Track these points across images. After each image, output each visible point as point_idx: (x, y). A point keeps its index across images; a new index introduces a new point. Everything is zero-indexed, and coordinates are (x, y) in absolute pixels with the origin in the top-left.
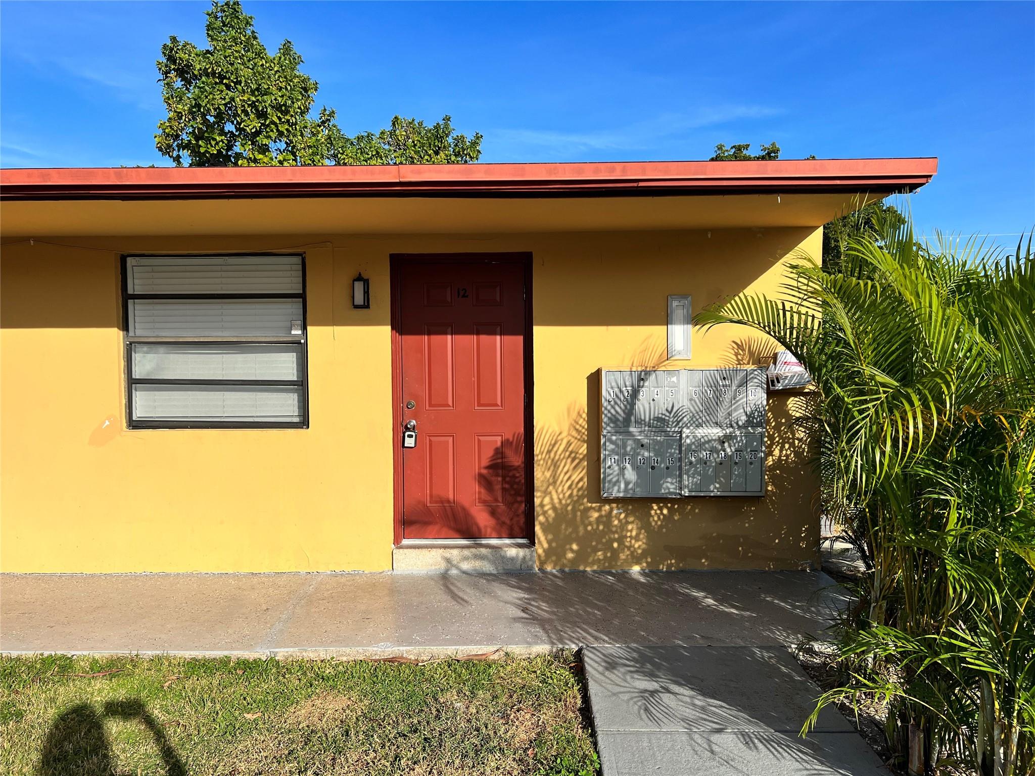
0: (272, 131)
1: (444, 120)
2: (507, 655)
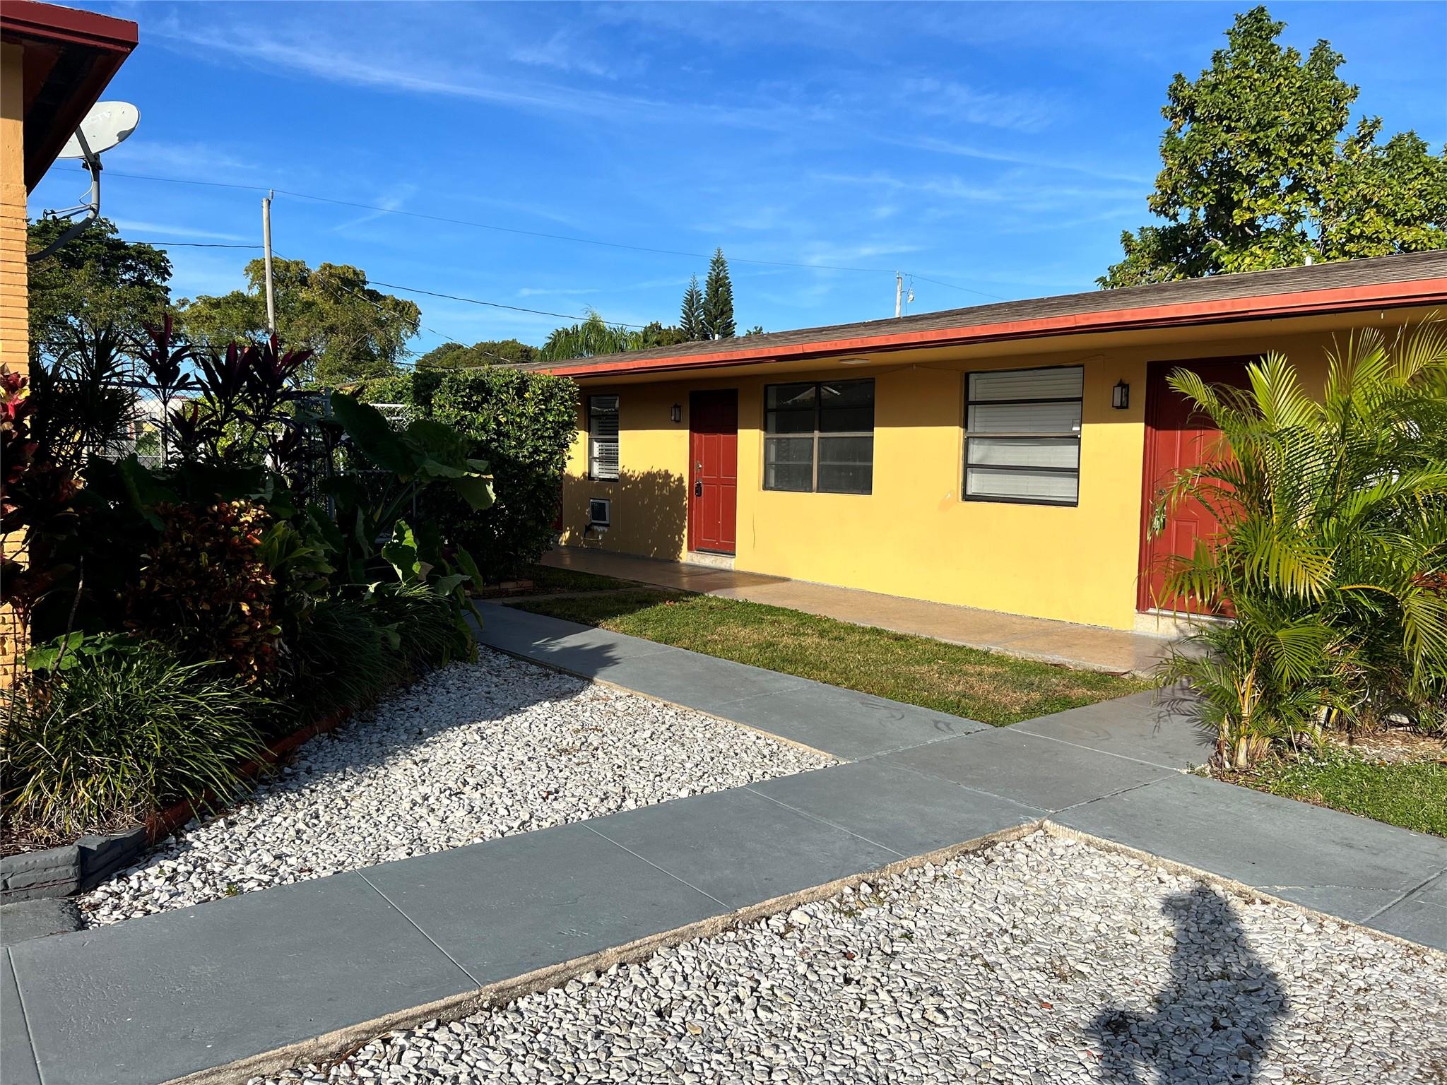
2: (1134, 677)
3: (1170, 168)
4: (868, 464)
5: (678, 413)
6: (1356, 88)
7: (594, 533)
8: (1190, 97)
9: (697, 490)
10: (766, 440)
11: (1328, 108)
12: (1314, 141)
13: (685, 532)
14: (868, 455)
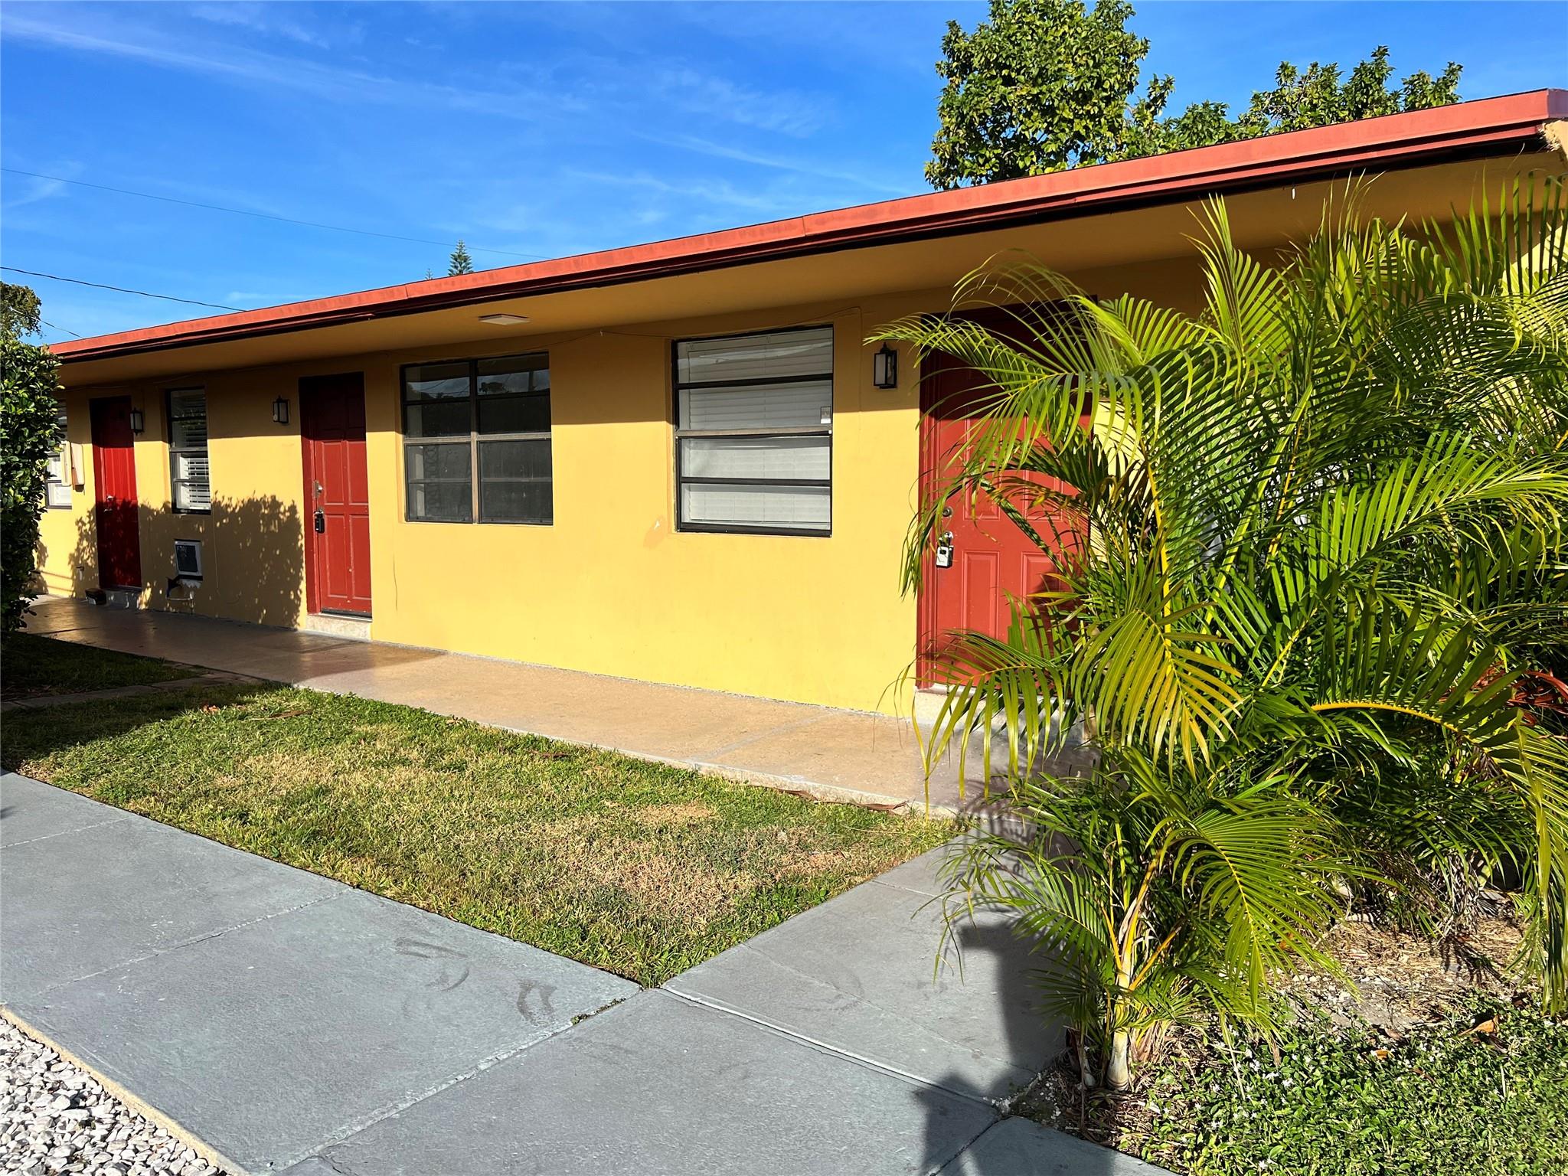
0: (1063, 131)
1: (1374, 55)
2: (913, 812)
3: (948, 128)
4: (544, 479)
5: (283, 411)
6: (1146, 41)
7: (182, 591)
8: (966, 49)
9: (317, 524)
10: (406, 446)
11: (1117, 63)
12: (1102, 99)
13: (303, 586)
14: (545, 467)
